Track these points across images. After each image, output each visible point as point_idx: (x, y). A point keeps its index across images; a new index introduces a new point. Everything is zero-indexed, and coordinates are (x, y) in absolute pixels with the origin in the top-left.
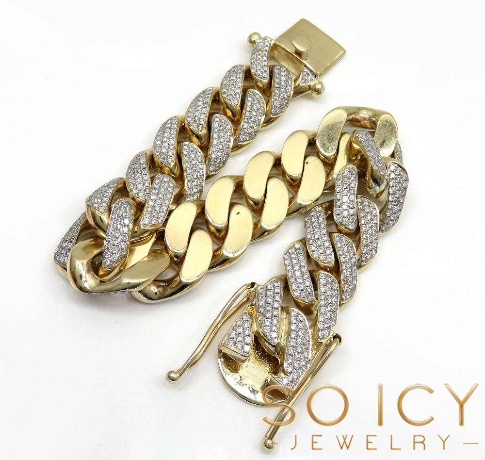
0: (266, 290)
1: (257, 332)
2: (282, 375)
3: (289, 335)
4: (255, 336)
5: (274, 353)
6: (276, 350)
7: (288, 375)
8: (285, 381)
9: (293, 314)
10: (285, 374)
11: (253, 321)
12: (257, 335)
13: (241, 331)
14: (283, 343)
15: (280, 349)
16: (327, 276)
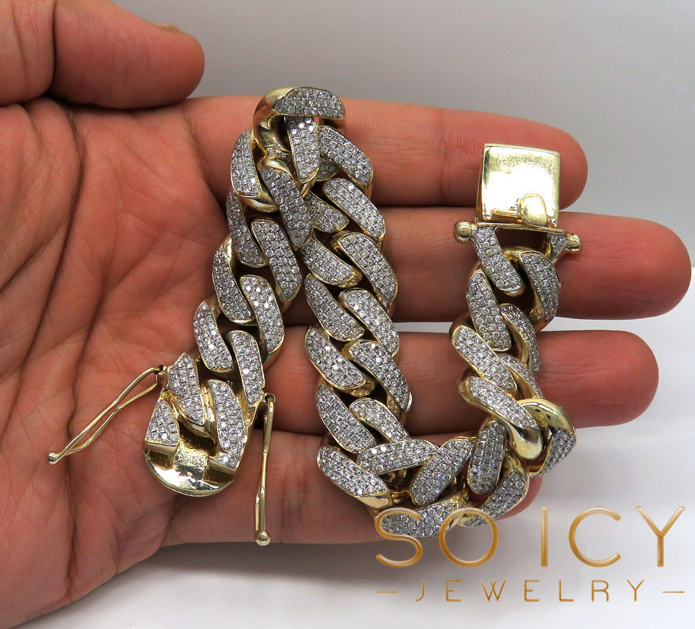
0: (178, 369)
1: (180, 417)
2: (221, 454)
3: (216, 409)
4: (179, 422)
5: (205, 434)
6: (206, 430)
7: (226, 452)
8: (226, 460)
9: (214, 386)
10: (223, 452)
11: (172, 407)
12: (181, 420)
13: (162, 420)
14: (212, 419)
15: (211, 428)
16: (240, 334)
